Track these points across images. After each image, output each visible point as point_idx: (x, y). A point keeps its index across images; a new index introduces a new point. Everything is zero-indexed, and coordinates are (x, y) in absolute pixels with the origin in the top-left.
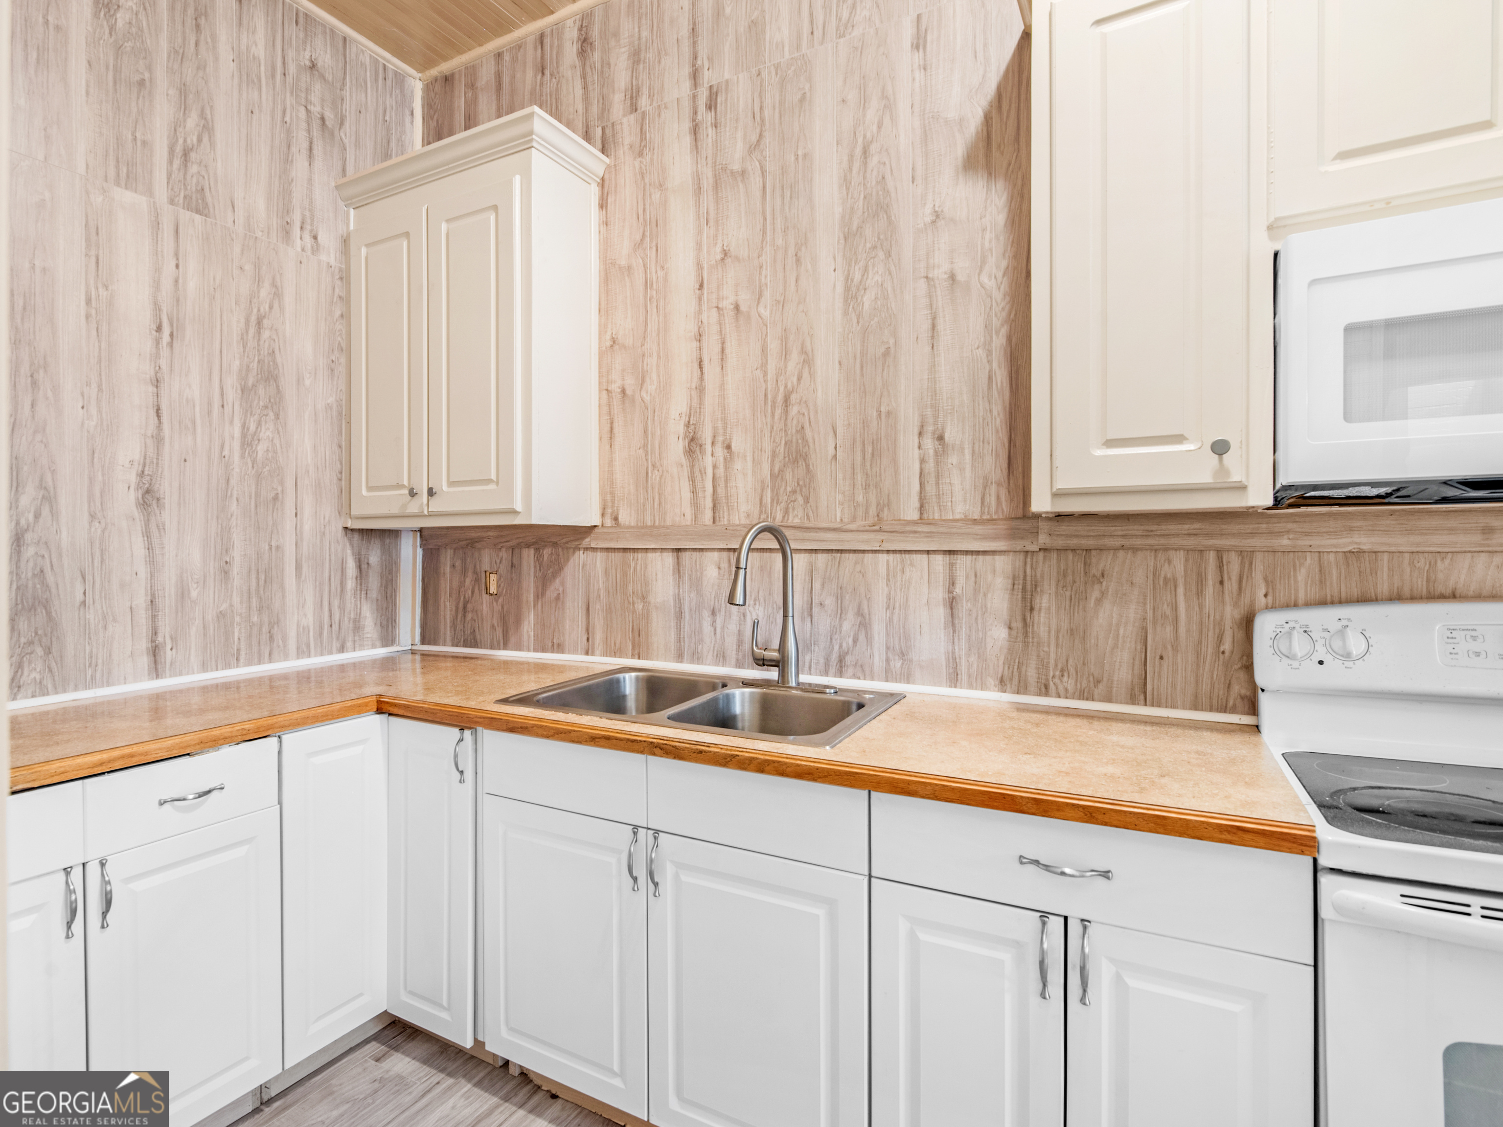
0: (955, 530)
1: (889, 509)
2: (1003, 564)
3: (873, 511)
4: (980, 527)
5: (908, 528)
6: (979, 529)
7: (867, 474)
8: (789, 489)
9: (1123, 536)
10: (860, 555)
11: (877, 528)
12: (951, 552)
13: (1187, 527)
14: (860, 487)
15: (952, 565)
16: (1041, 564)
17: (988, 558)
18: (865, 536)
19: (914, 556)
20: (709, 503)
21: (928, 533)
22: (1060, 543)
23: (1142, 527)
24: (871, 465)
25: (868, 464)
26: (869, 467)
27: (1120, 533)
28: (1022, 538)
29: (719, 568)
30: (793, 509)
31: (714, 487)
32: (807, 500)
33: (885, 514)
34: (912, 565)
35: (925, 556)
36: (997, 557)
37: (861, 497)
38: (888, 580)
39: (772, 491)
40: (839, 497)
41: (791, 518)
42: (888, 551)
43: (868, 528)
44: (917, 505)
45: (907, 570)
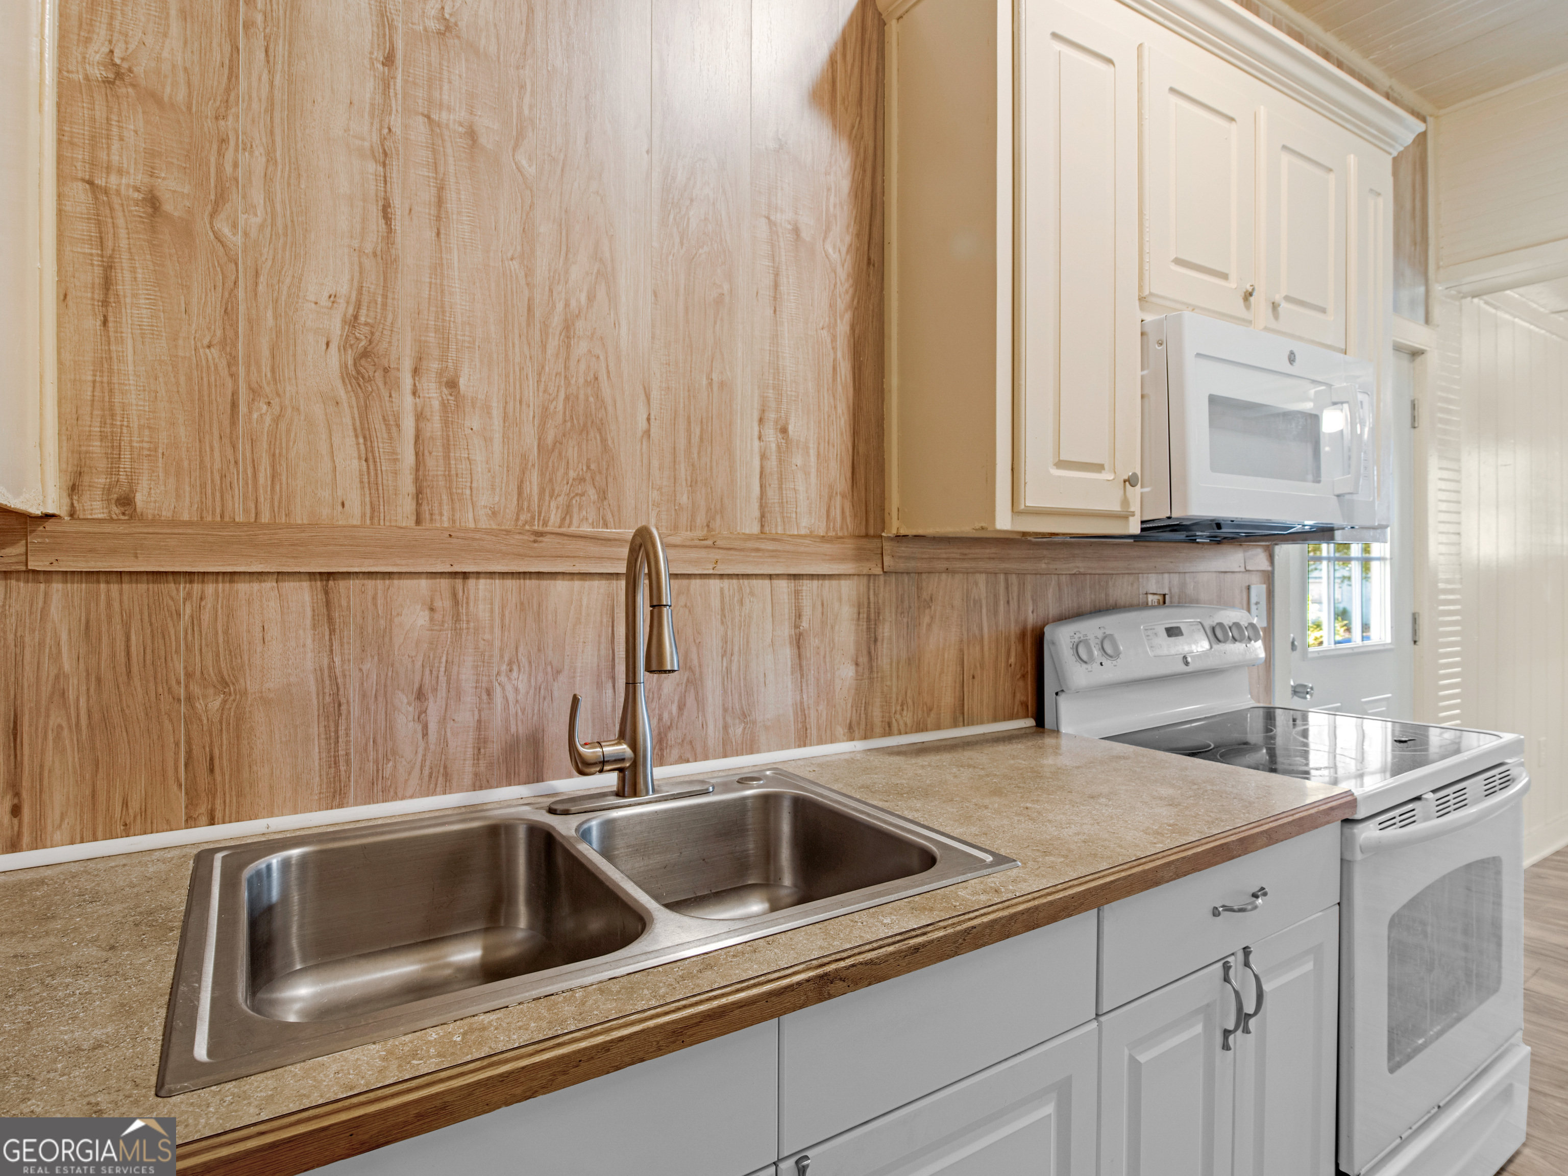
0: (802, 549)
1: (722, 517)
2: (848, 588)
3: (701, 519)
4: (828, 546)
5: (750, 544)
6: (827, 548)
7: (693, 465)
8: (572, 474)
9: (947, 559)
10: (685, 582)
11: (709, 542)
12: (796, 577)
13: (988, 551)
14: (684, 483)
15: (797, 593)
16: (882, 589)
17: (834, 583)
18: (694, 554)
19: (754, 582)
20: (407, 484)
21: (773, 551)
22: (902, 566)
23: (959, 551)
24: (699, 453)
25: (695, 450)
26: (696, 455)
27: (944, 556)
28: (868, 560)
29: (432, 609)
30: (580, 508)
31: (419, 455)
32: (603, 495)
33: (717, 523)
34: (752, 594)
35: (767, 582)
36: (843, 582)
37: (685, 498)
38: (723, 615)
39: (542, 474)
40: (655, 494)
41: (575, 521)
42: (722, 576)
43: (697, 542)
44: (757, 513)
45: (747, 601)
